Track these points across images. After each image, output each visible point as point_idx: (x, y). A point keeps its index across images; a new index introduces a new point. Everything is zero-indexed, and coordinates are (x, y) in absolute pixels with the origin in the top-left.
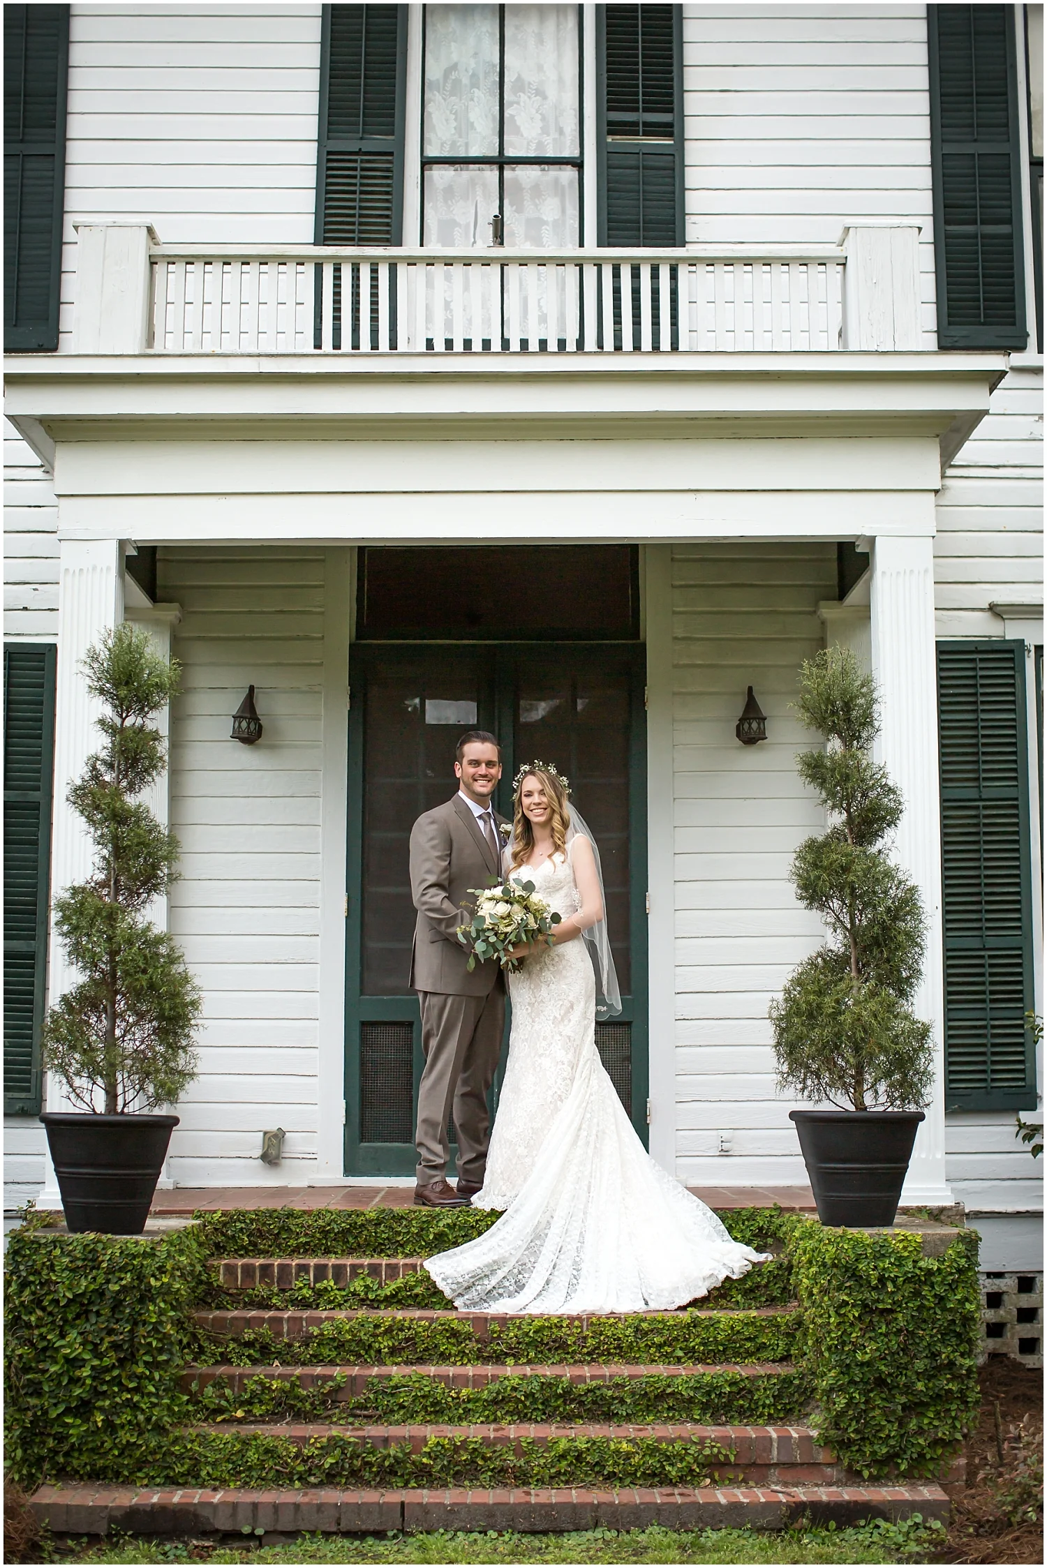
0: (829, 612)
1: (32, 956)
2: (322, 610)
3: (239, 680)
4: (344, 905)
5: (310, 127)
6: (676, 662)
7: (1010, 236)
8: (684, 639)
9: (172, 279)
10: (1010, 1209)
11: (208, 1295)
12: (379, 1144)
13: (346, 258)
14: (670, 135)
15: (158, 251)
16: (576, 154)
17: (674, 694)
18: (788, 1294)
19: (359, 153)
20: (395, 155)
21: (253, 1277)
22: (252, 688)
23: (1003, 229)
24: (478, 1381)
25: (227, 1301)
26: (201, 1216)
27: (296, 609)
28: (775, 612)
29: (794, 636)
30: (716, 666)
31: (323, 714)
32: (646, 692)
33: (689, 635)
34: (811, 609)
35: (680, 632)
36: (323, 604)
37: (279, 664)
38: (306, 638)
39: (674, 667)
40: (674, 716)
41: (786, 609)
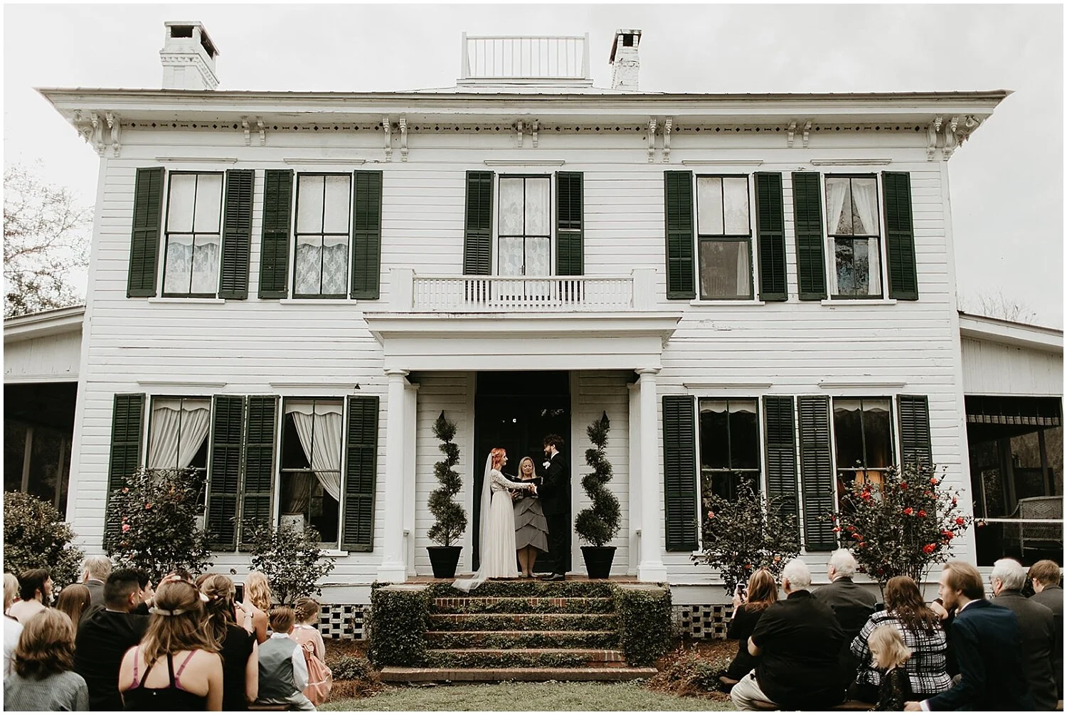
0: (629, 386)
1: (371, 499)
3: (440, 408)
5: (462, 225)
6: (580, 402)
7: (691, 261)
8: (583, 395)
9: (420, 286)
10: (690, 584)
11: (433, 609)
13: (475, 279)
14: (579, 228)
15: (415, 276)
16: (549, 234)
17: (579, 413)
18: (612, 609)
19: (478, 234)
20: (490, 235)
21: (446, 604)
22: (443, 411)
23: (689, 259)
24: (516, 635)
25: (438, 611)
26: (429, 584)
27: (457, 385)
28: (613, 386)
29: (619, 394)
30: (593, 404)
31: (466, 419)
32: (571, 412)
33: (585, 394)
34: (624, 385)
35: (582, 393)
36: (466, 383)
37: (452, 403)
38: (461, 394)
39: (580, 404)
40: (580, 420)
41: (616, 385)
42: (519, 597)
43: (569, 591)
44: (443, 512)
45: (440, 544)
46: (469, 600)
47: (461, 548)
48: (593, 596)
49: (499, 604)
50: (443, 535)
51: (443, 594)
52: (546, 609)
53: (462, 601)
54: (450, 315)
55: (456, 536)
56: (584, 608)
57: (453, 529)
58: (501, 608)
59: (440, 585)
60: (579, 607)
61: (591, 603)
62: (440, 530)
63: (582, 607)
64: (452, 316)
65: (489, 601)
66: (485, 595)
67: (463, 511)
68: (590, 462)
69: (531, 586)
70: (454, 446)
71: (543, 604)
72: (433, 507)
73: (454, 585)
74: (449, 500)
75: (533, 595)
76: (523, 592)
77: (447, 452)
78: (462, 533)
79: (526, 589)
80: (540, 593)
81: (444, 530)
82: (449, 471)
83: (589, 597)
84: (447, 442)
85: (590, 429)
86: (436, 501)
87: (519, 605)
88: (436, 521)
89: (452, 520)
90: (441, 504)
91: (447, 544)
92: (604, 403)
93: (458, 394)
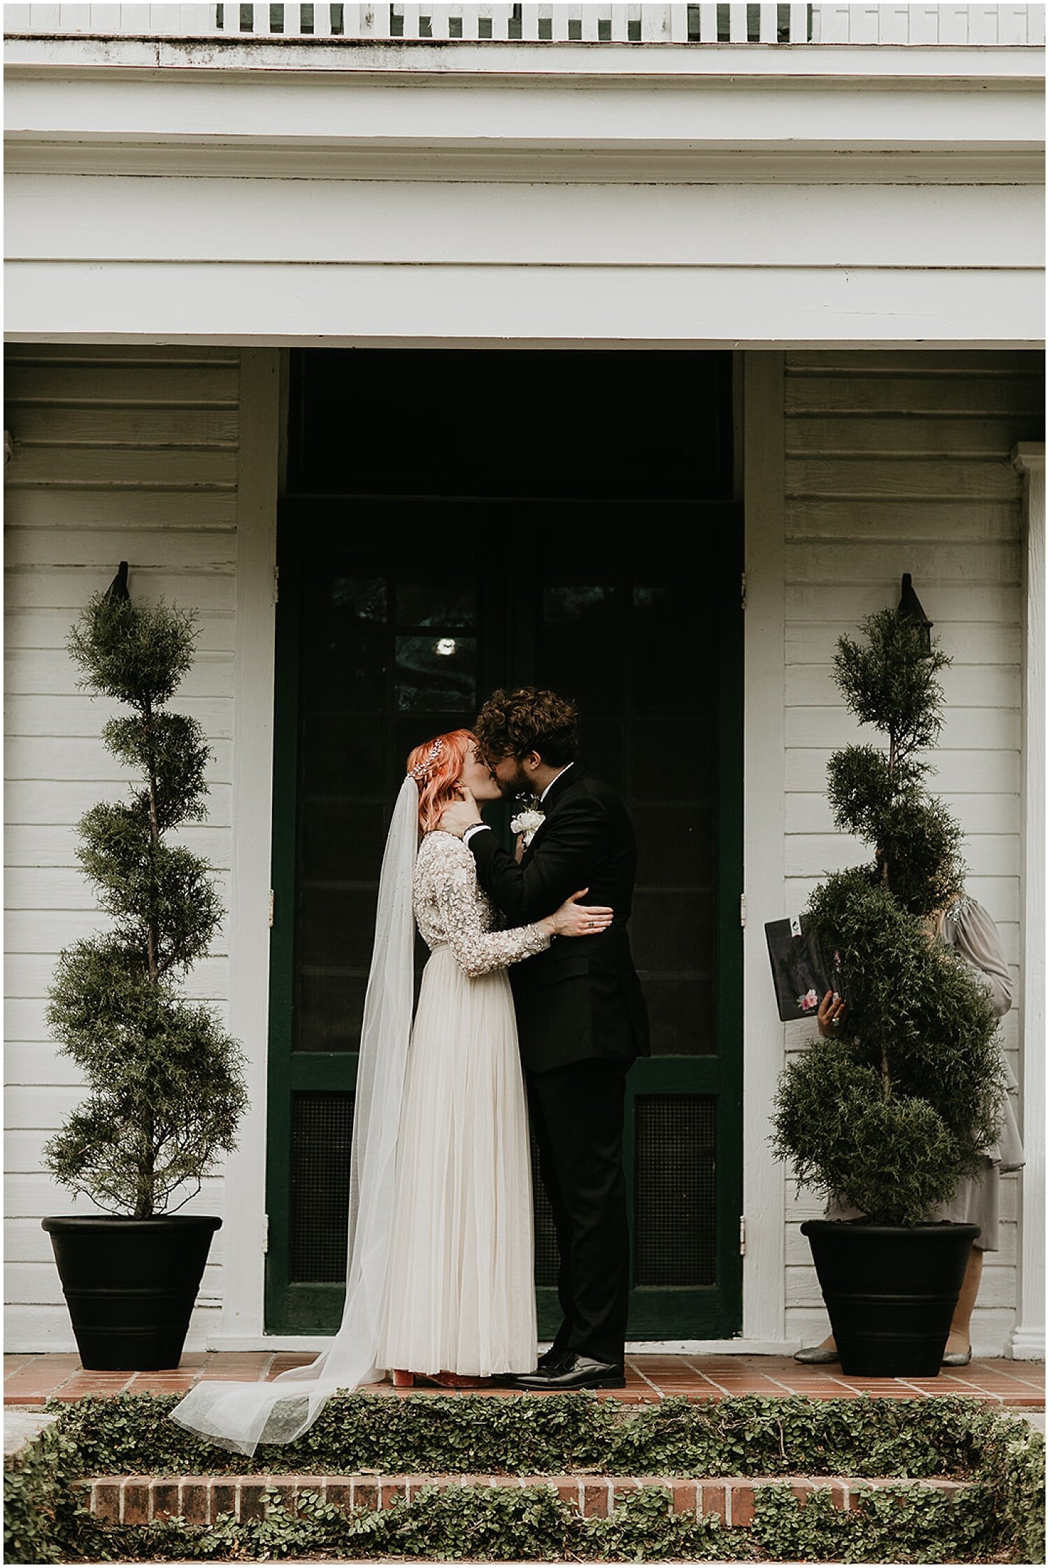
2: (236, 444)
3: (104, 553)
4: (269, 909)
6: (789, 535)
8: (804, 498)
12: (320, 1285)
17: (787, 584)
21: (144, 1507)
22: (124, 566)
25: (106, 1544)
26: (55, 1405)
27: (193, 444)
28: (946, 457)
29: (976, 496)
30: (853, 542)
31: (236, 609)
32: (744, 581)
33: (811, 493)
34: (1003, 454)
35: (796, 488)
36: (236, 435)
37: (167, 530)
38: (212, 489)
39: (787, 541)
40: (787, 618)
41: (963, 453)
42: (512, 1470)
43: (766, 1444)
44: (129, 1049)
45: (109, 1206)
46: (260, 1490)
47: (216, 1223)
48: (887, 1469)
49: (415, 1513)
50: (128, 1159)
51: (128, 1455)
52: (653, 1536)
53: (223, 1495)
54: (167, 50)
55: (189, 1165)
56: (844, 1531)
57: (174, 1131)
58: (422, 1529)
59: (113, 1410)
60: (821, 1526)
61: (883, 1505)
62: (109, 1135)
63: (836, 1529)
64: (174, 58)
65: (365, 1492)
66: (344, 1460)
67: (226, 1046)
68: (850, 813)
69: (574, 1417)
70: (181, 728)
71: (639, 1509)
72: (78, 1024)
73: (182, 1415)
74: (154, 993)
75: (586, 1461)
76: (533, 1447)
77: (149, 759)
78: (219, 1153)
79: (549, 1431)
80: (620, 1453)
81: (130, 1137)
82: (155, 850)
83: (864, 1473)
84: (147, 709)
85: (849, 653)
86: (92, 995)
87: (518, 1514)
88: (88, 1094)
89: (168, 1089)
90: (115, 1012)
91: (145, 1205)
92: (904, 537)
93: (197, 489)
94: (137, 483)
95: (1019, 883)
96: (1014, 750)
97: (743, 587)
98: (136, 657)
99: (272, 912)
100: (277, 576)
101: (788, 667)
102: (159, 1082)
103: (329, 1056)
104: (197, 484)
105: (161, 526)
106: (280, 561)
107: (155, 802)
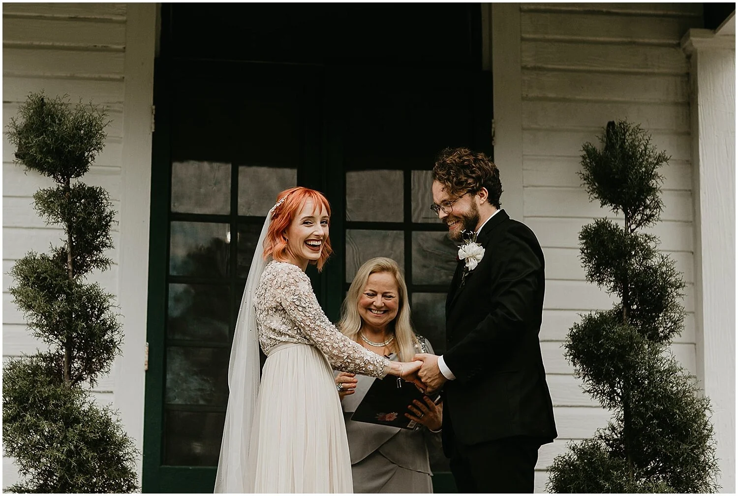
2: (124, 18)
4: (144, 357)
8: (535, 68)
17: (523, 129)
27: (93, 17)
28: (634, 43)
29: (656, 71)
30: (570, 100)
31: (122, 136)
32: (493, 126)
33: (540, 65)
34: (674, 42)
35: (529, 61)
36: (125, 11)
37: (72, 78)
38: (105, 49)
39: (523, 99)
40: (524, 153)
41: (646, 41)
77: (68, 220)
84: (66, 182)
92: (606, 99)
93: (95, 49)
94: (51, 44)
95: (696, 349)
96: (688, 252)
97: (493, 130)
98: (62, 138)
99: (147, 359)
100: (154, 113)
101: (525, 188)
102: (76, 461)
103: (190, 469)
104: (95, 46)
105: (69, 75)
106: (156, 102)
107: (72, 253)
